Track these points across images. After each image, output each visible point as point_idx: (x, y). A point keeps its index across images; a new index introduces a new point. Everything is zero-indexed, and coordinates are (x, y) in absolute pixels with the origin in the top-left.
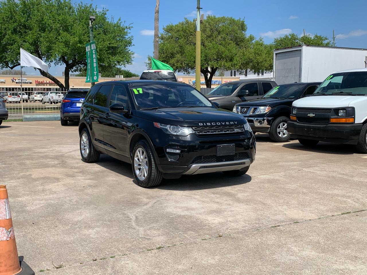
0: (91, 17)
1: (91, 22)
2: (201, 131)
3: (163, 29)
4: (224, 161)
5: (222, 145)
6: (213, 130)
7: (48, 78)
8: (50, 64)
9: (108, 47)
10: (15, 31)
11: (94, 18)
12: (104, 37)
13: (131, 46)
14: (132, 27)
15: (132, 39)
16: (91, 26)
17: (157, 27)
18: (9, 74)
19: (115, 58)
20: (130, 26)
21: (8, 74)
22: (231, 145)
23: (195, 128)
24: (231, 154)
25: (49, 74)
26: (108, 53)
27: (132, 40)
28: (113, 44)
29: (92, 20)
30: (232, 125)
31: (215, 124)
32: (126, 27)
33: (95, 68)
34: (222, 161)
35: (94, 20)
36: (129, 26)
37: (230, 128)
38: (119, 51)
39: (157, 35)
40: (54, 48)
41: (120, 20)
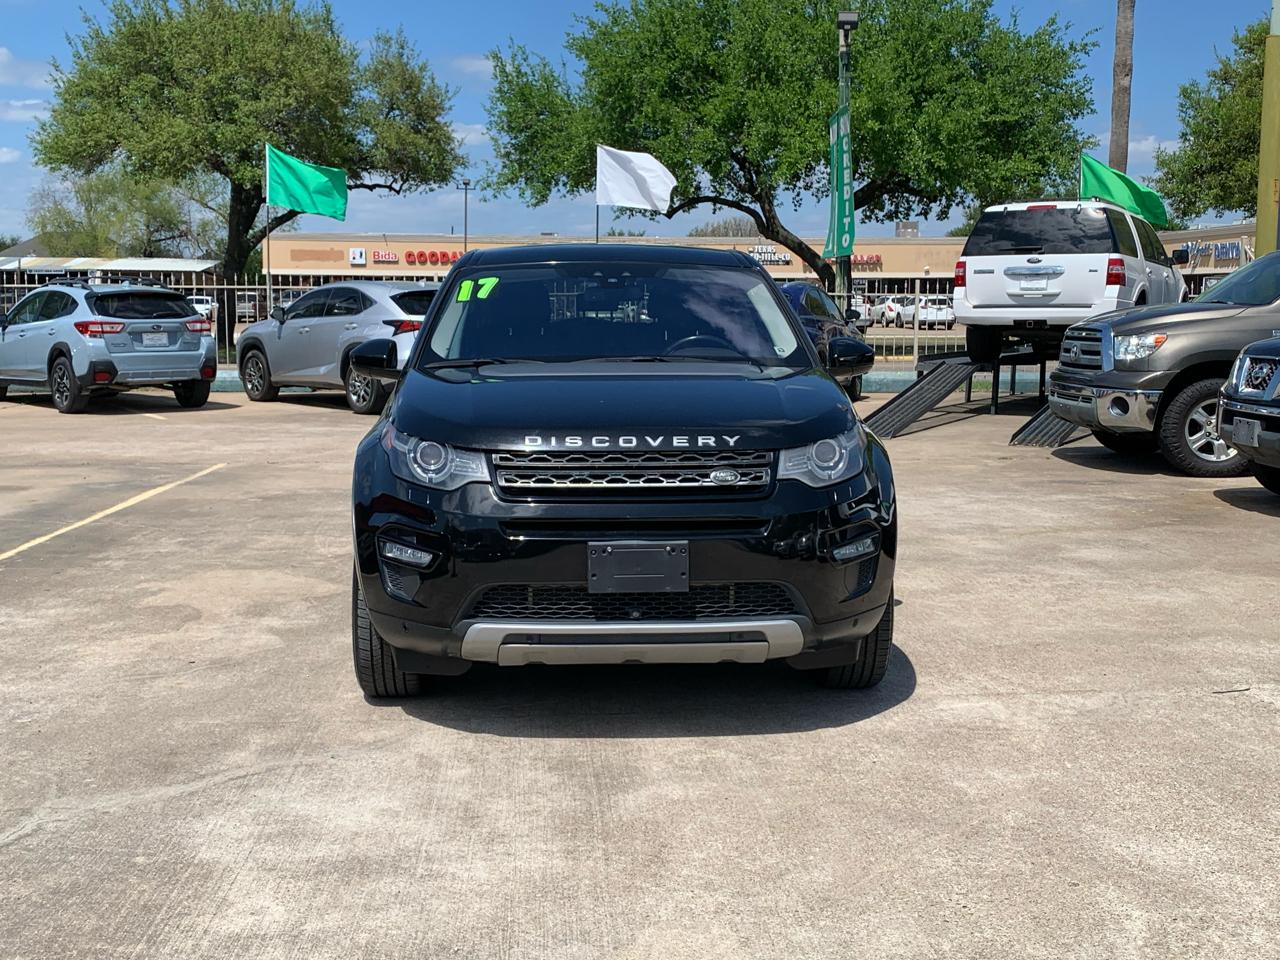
0: (843, 17)
1: (846, 36)
2: (521, 472)
3: (1236, 41)
4: (637, 620)
5: (609, 545)
6: (587, 473)
7: (781, 243)
8: (798, 195)
9: (980, 124)
10: (672, 91)
11: (853, 17)
12: (975, 88)
13: (1080, 117)
14: (1094, 45)
15: (1087, 87)
16: (843, 49)
17: (1126, 33)
18: (734, 236)
19: (1008, 166)
20: (1089, 40)
21: (731, 234)
22: (664, 547)
23: (502, 459)
24: (668, 589)
25: (785, 230)
26: (981, 149)
27: (1087, 91)
28: (1008, 113)
29: (847, 27)
30: (706, 452)
31: (607, 444)
32: (1072, 47)
33: (847, 203)
34: (624, 617)
35: (854, 25)
36: (1084, 42)
37: (686, 463)
38: (1030, 136)
39: (1125, 65)
40: (786, 139)
41: (1053, 22)
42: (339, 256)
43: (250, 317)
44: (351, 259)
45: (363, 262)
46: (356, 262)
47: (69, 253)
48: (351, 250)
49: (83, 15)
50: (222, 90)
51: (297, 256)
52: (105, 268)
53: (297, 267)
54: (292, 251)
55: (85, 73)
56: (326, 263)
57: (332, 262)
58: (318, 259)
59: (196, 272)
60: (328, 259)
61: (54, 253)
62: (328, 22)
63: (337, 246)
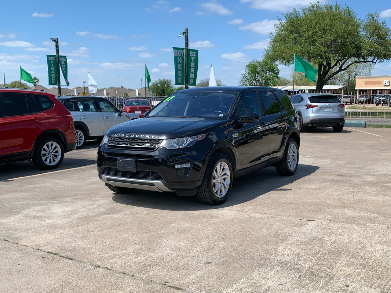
6: (123, 143)
23: (111, 139)
31: (128, 136)
34: (126, 177)
42: (380, 83)
43: (349, 103)
44: (385, 84)
45: (388, 84)
46: (386, 85)
47: (301, 84)
48: (385, 81)
49: (278, 18)
50: (313, 36)
51: (367, 83)
52: (310, 89)
53: (367, 87)
54: (365, 82)
55: (278, 35)
56: (376, 85)
57: (378, 85)
58: (374, 84)
59: (337, 89)
60: (377, 84)
61: (298, 84)
62: (349, 13)
63: (380, 80)
